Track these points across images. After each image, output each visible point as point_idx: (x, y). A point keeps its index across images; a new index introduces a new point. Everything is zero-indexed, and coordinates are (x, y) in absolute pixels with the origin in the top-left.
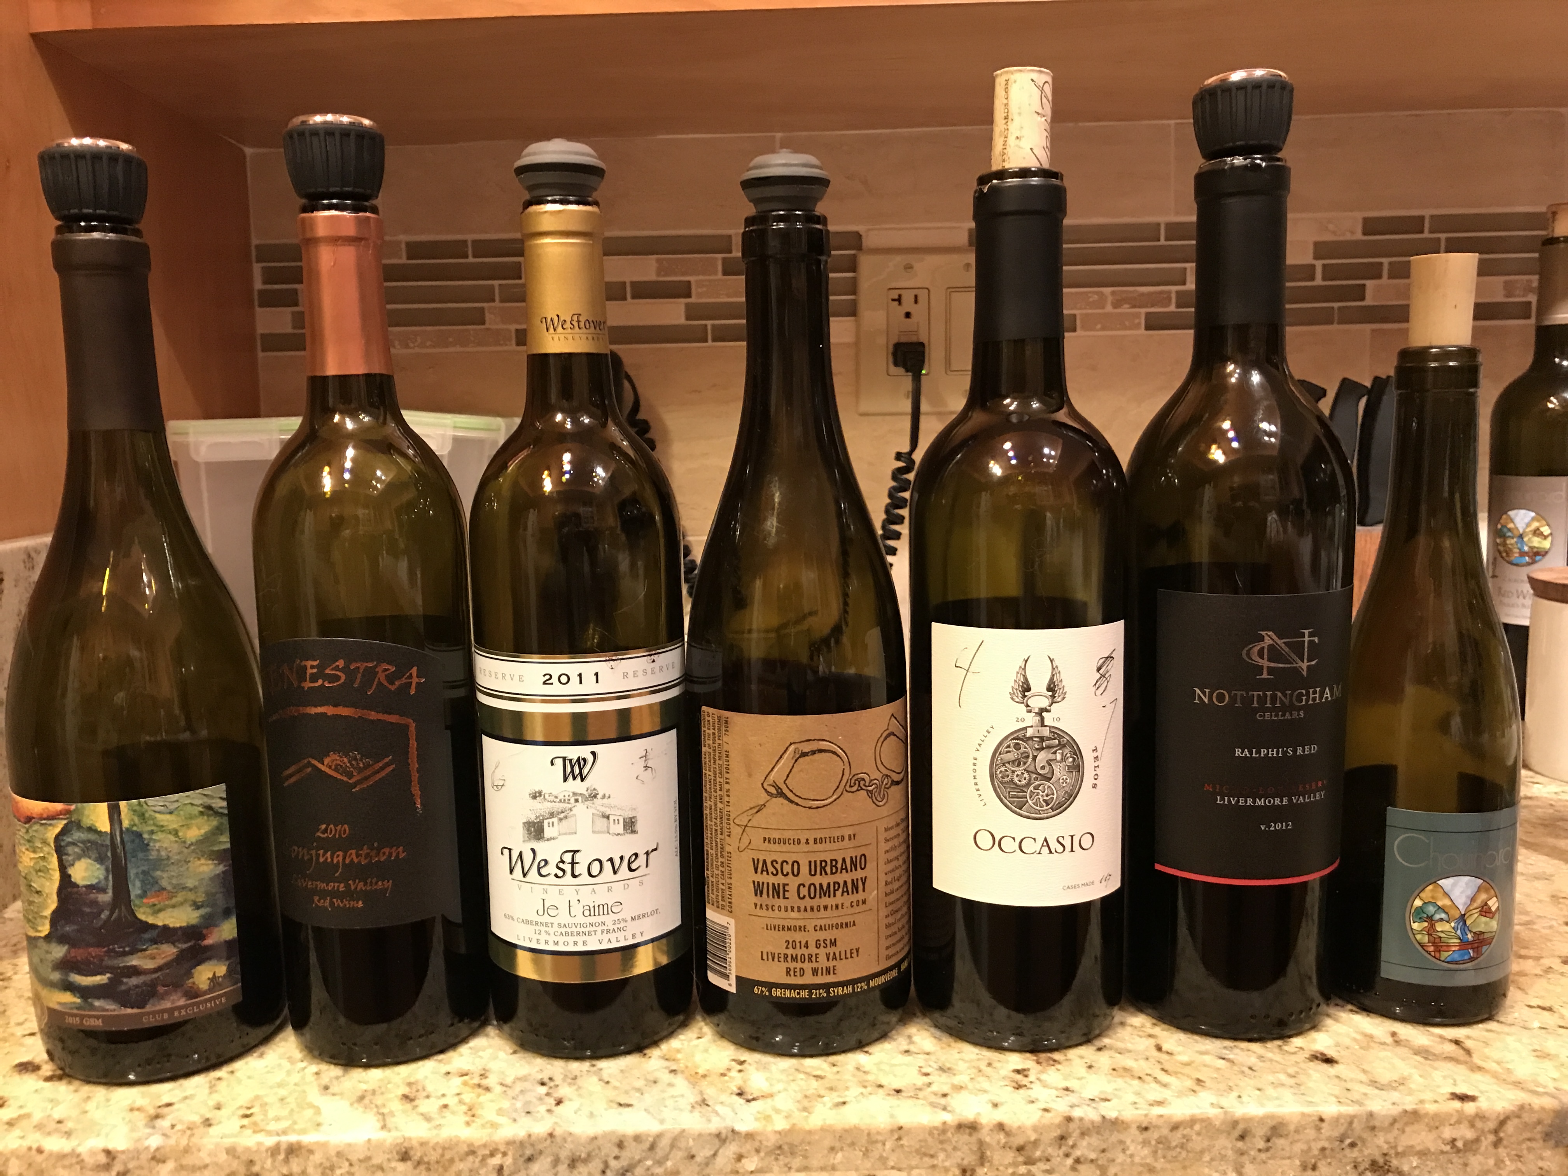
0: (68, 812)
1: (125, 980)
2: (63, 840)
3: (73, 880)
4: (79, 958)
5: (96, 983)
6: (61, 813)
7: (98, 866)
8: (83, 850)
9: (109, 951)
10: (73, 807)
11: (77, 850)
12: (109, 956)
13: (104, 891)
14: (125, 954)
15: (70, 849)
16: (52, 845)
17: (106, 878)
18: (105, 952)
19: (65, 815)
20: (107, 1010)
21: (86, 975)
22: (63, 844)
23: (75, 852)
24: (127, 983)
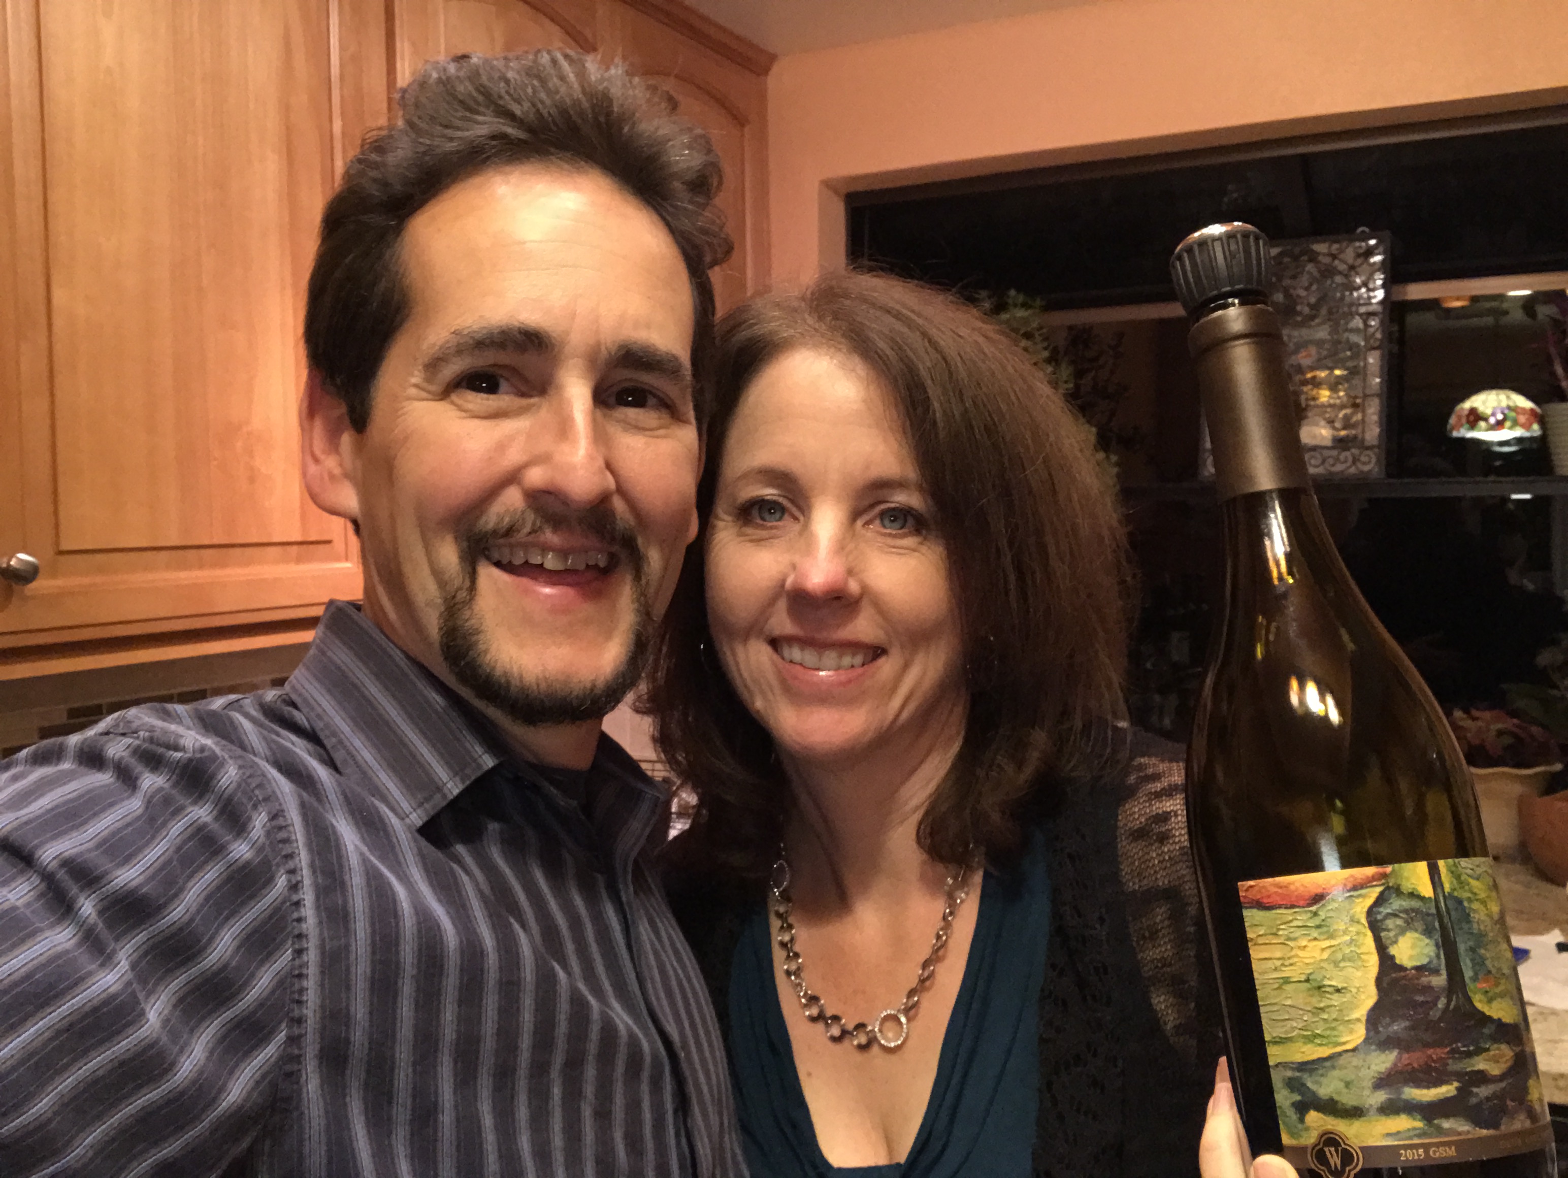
0: (1384, 876)
1: (1475, 1090)
2: (1379, 913)
3: (1398, 961)
4: (1416, 1065)
5: (1442, 1097)
6: (1374, 878)
7: (1427, 941)
8: (1407, 922)
9: (1453, 1051)
10: (1389, 869)
11: (1399, 922)
12: (1453, 1058)
13: (1436, 972)
14: (1469, 1055)
15: (1390, 923)
16: (1364, 921)
17: (1438, 956)
18: (1448, 1052)
19: (1379, 879)
20: (1460, 1134)
21: (1428, 1088)
22: (1379, 917)
23: (1398, 926)
24: (1477, 1094)
